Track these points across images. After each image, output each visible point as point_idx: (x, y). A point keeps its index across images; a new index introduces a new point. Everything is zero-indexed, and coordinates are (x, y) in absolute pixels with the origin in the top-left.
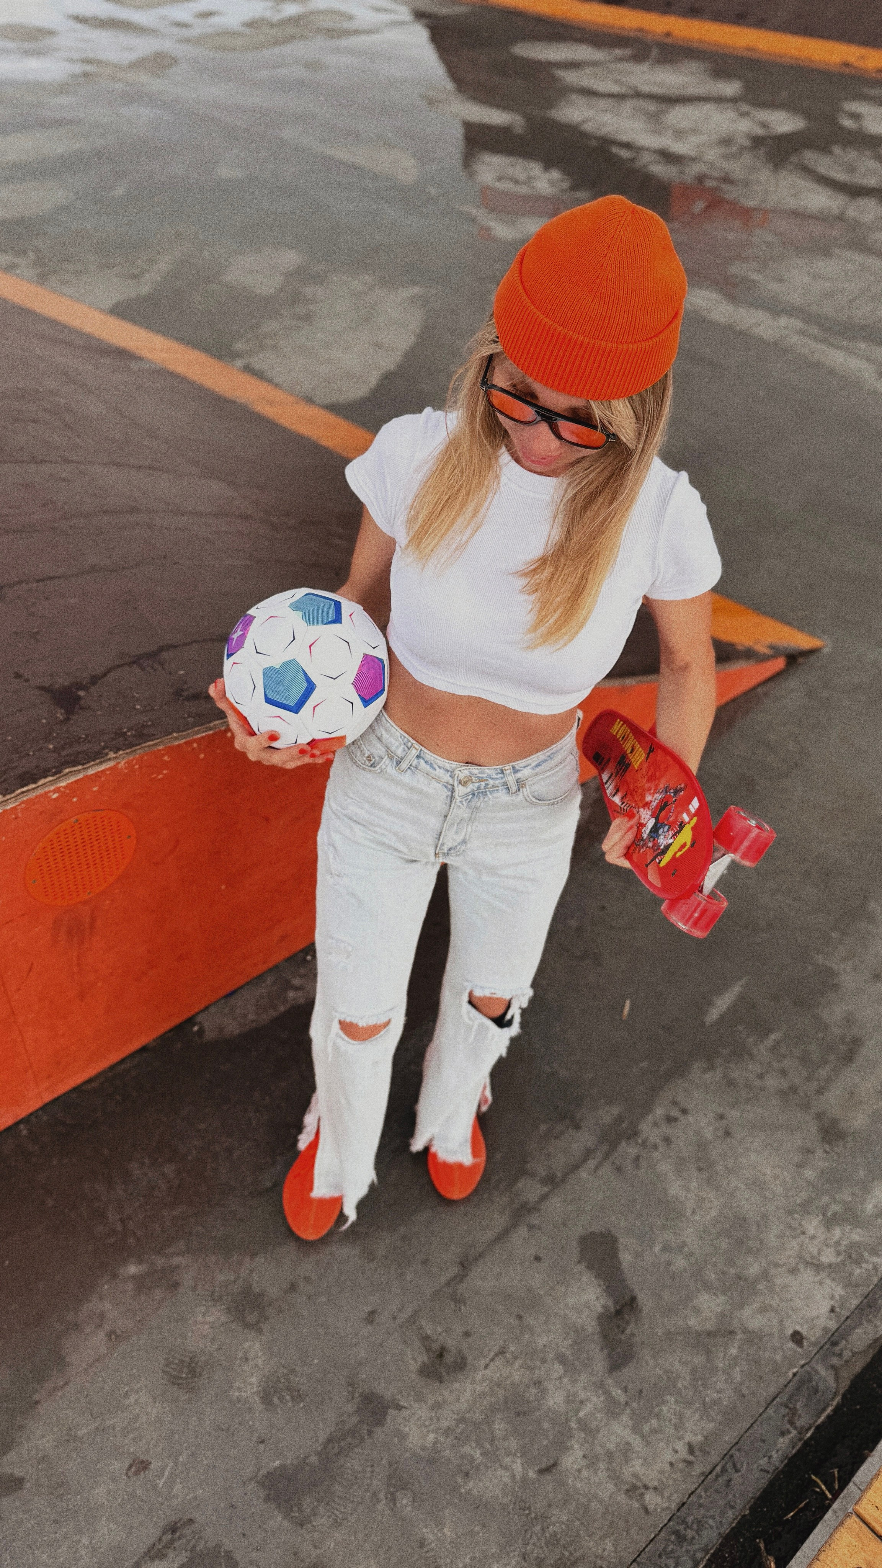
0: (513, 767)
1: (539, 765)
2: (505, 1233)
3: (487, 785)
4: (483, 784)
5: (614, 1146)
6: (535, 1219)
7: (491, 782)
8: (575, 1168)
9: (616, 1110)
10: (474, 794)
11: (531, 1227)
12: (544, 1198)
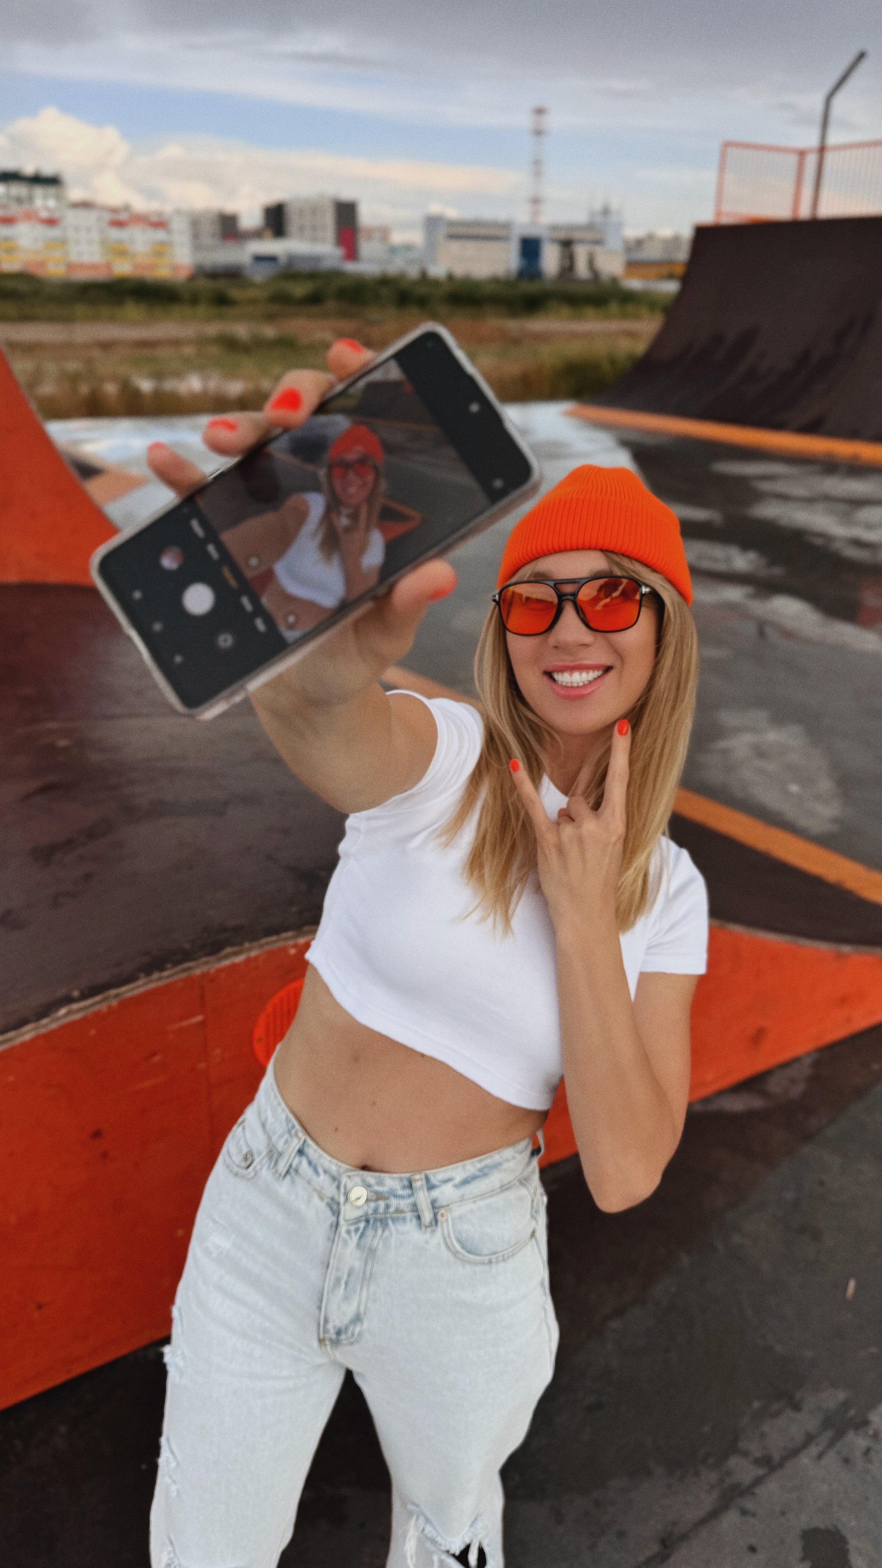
0: (427, 1179)
1: (465, 1182)
2: (714, 1515)
3: (387, 1207)
4: (382, 1204)
5: (840, 1434)
6: (748, 1504)
7: (394, 1202)
8: (794, 1452)
9: (841, 1396)
10: (367, 1221)
11: (744, 1512)
12: (758, 1481)
